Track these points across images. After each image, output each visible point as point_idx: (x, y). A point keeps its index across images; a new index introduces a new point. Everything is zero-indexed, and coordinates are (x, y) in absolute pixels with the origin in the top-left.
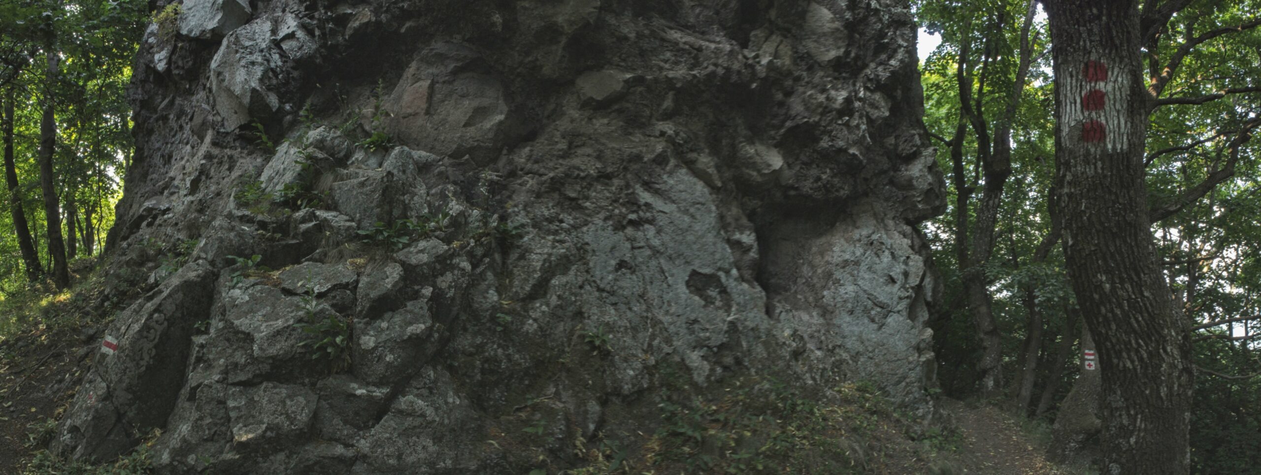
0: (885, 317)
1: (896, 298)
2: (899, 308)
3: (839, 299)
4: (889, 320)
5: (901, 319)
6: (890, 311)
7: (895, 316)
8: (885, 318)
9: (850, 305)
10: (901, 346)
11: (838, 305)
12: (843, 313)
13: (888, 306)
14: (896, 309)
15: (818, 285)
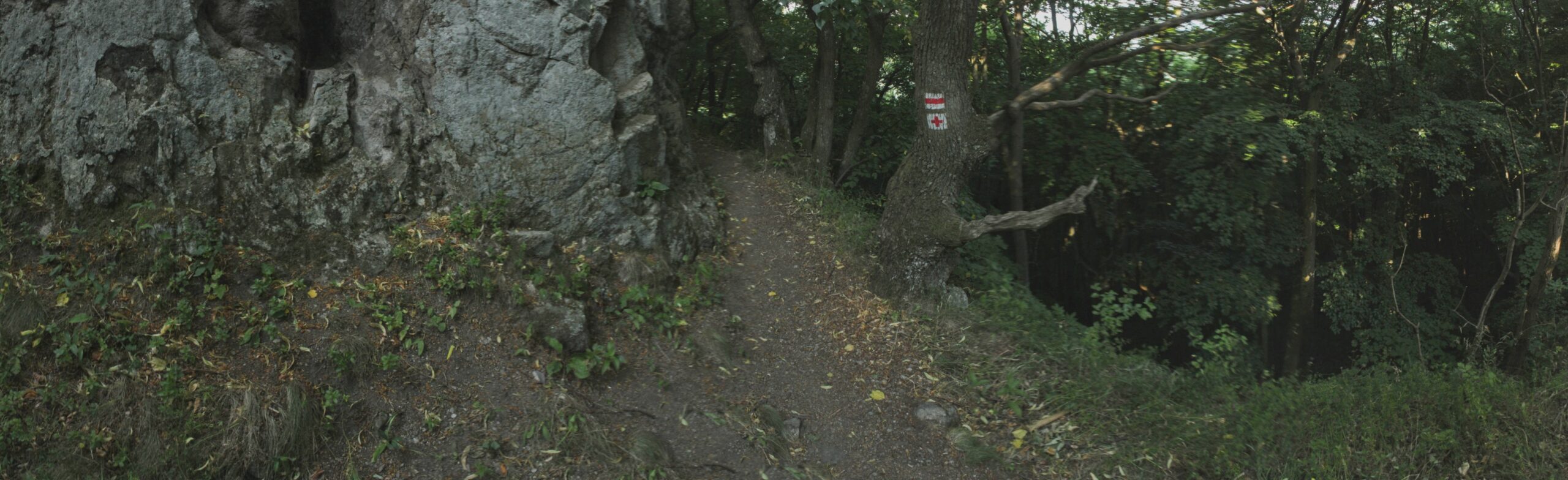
0: (539, 70)
1: (557, 34)
2: (566, 50)
3: (439, 51)
4: (548, 75)
5: (571, 69)
6: (549, 59)
7: (560, 66)
8: (539, 72)
9: (458, 60)
10: (573, 120)
11: (439, 63)
12: (447, 75)
13: (541, 49)
14: (559, 54)
15: (405, 31)
